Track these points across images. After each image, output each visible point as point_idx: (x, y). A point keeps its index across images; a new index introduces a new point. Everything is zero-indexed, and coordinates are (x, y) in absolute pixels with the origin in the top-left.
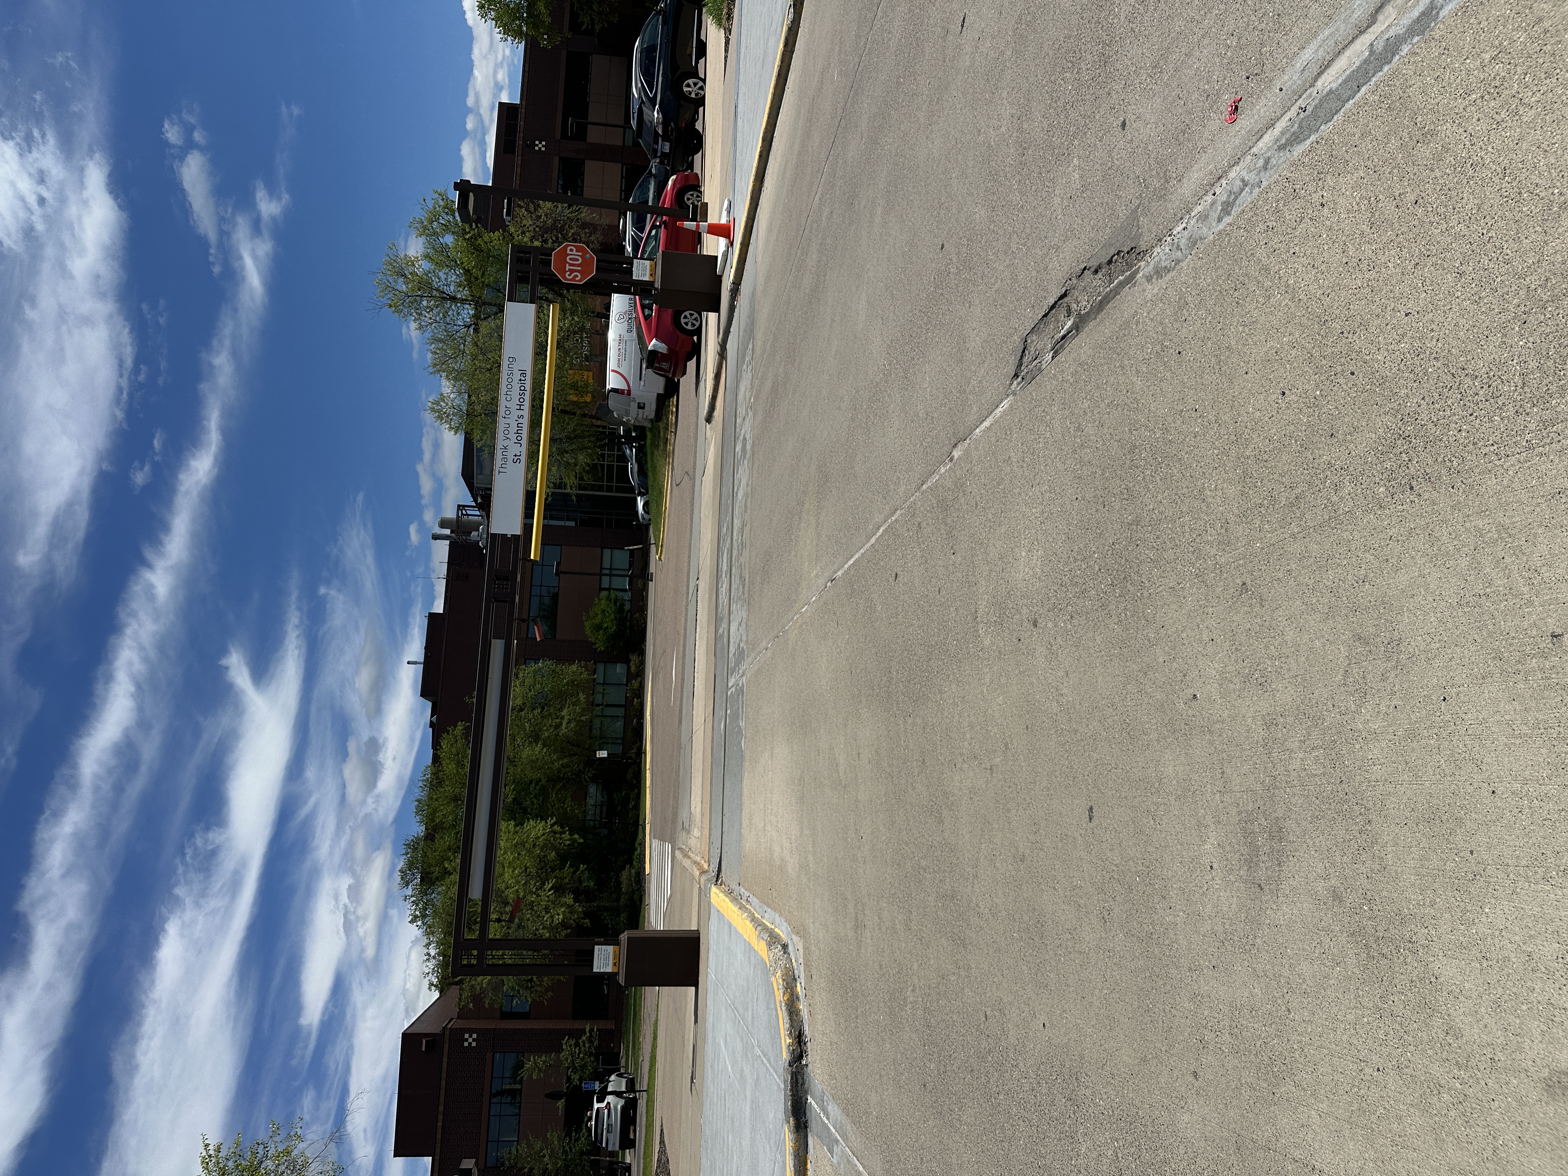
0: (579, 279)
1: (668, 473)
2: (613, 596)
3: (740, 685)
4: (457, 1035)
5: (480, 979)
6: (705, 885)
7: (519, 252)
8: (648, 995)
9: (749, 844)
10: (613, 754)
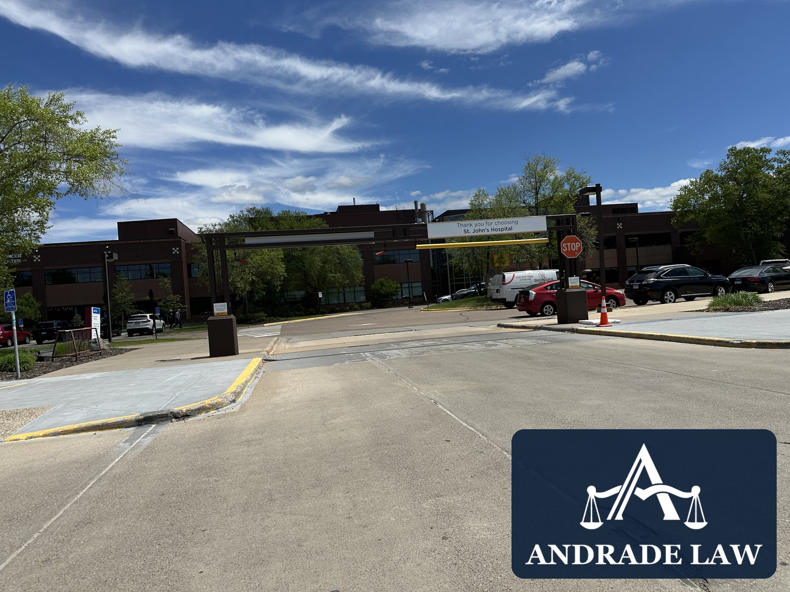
0: (564, 250)
1: (466, 309)
2: (398, 290)
3: (367, 359)
4: (178, 244)
5: (206, 251)
6: (262, 354)
7: (572, 219)
8: (204, 333)
9: (286, 374)
10: (321, 300)
